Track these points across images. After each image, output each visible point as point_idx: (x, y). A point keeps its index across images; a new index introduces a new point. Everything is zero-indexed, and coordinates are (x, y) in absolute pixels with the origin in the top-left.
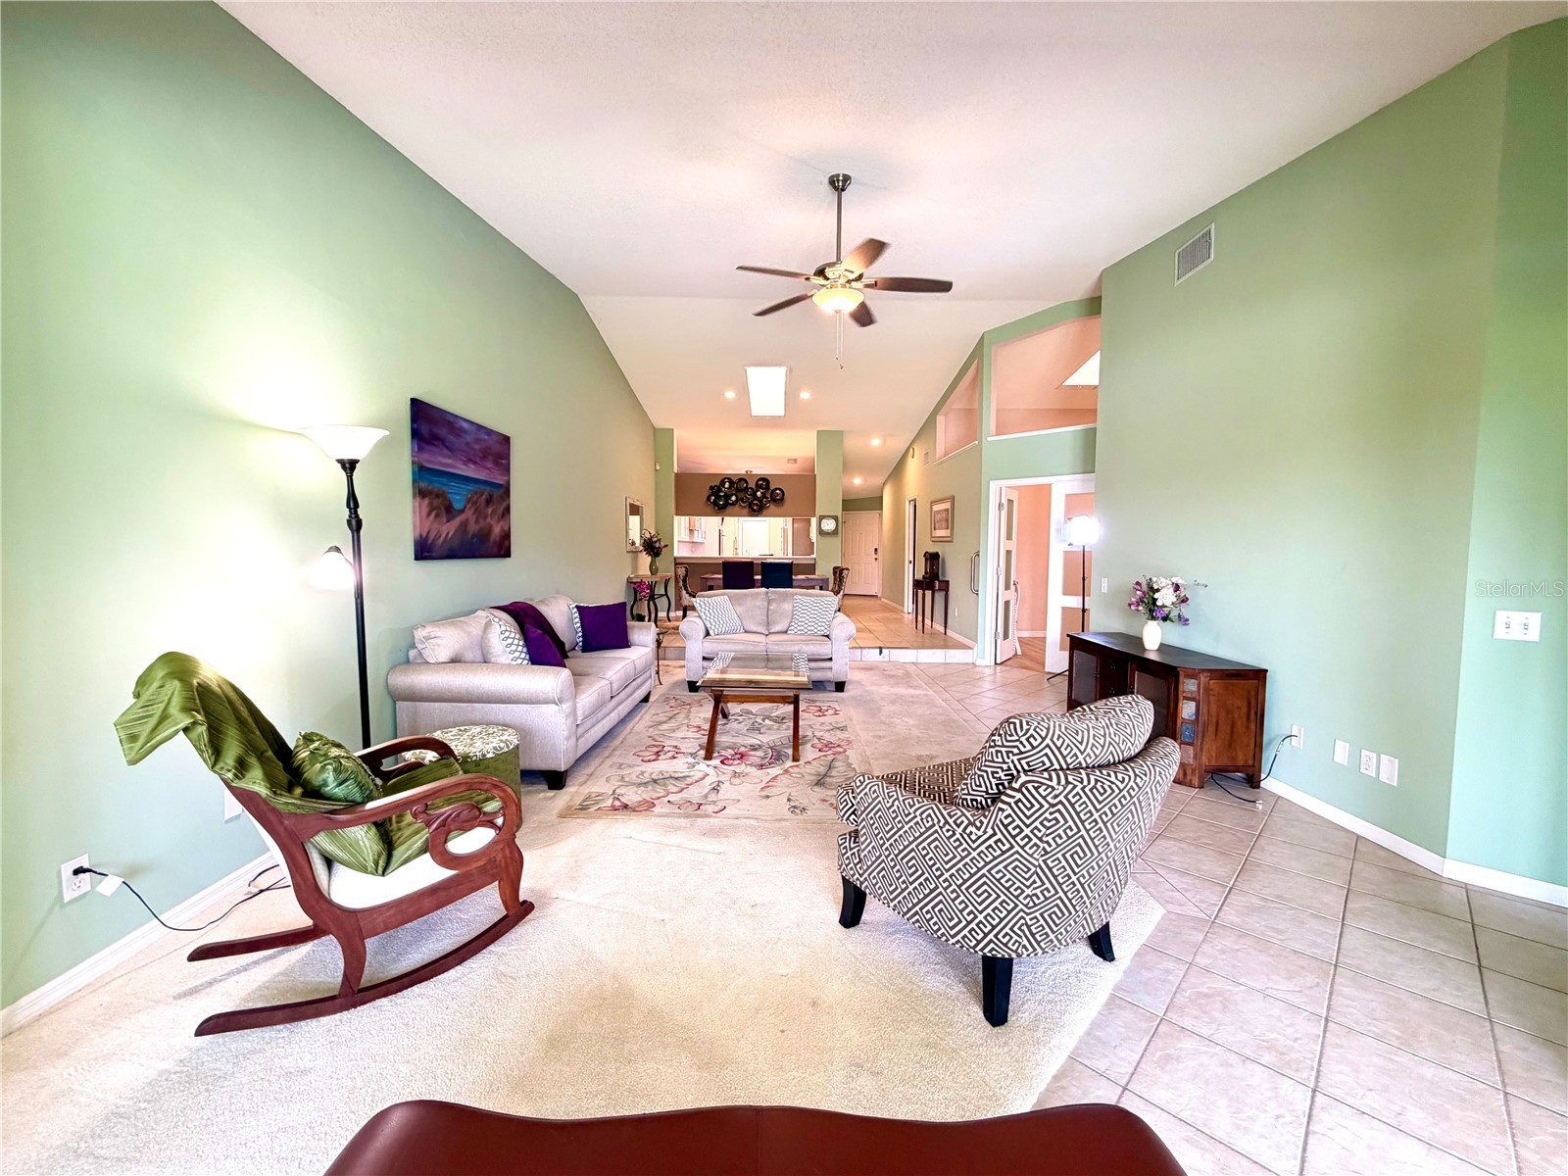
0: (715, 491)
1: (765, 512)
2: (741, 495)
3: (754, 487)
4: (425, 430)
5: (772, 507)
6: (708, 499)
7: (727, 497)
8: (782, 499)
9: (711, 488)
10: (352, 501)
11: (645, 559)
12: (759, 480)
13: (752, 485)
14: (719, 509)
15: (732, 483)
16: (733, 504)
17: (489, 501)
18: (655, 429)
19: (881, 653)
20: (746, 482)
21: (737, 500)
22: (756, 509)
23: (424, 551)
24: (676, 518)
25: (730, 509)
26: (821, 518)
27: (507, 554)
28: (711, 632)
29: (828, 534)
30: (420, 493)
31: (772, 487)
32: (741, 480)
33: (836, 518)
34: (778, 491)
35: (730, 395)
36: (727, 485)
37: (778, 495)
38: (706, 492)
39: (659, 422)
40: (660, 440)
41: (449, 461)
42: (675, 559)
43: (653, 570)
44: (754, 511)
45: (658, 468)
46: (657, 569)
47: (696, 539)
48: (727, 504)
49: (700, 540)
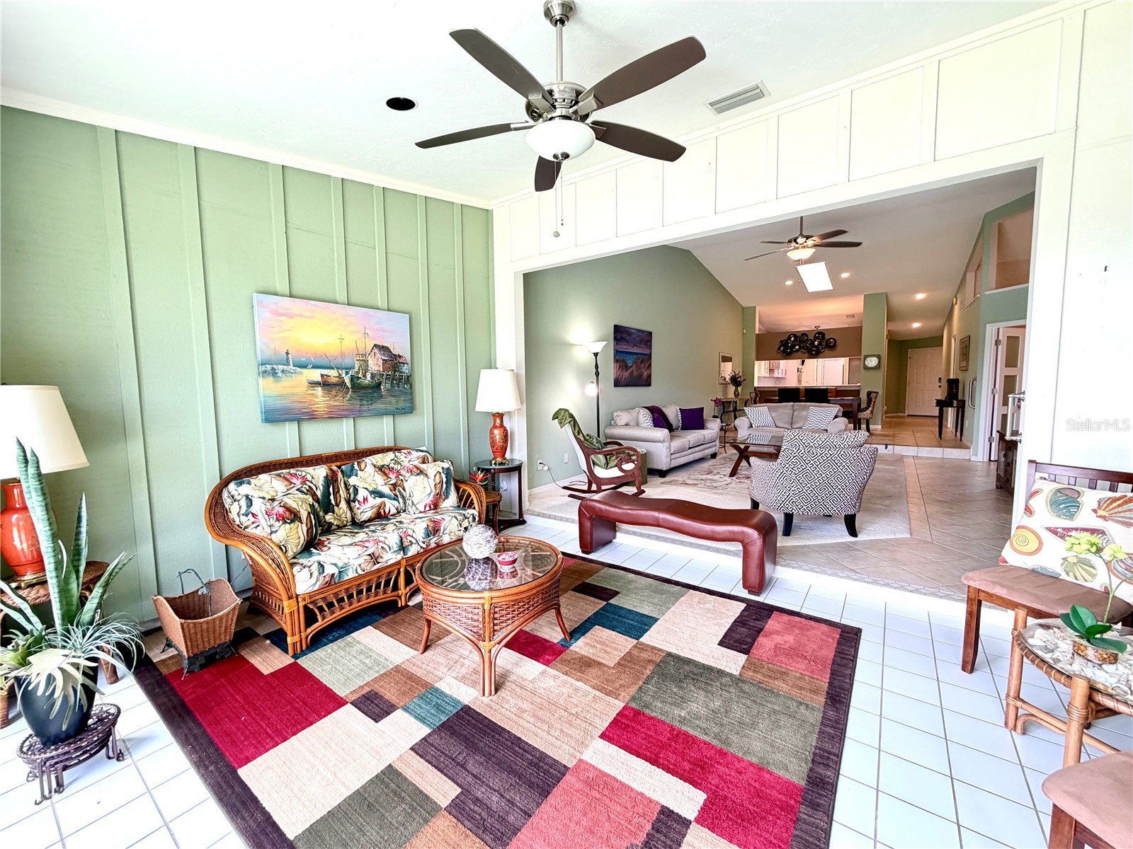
0: (784, 343)
1: (821, 355)
2: (802, 345)
3: (813, 338)
4: (618, 337)
5: (827, 352)
6: (779, 349)
7: (792, 347)
8: (835, 346)
9: (781, 342)
10: (597, 365)
11: (732, 388)
12: (817, 334)
13: (811, 337)
14: (787, 355)
15: (795, 336)
16: (797, 351)
17: (642, 362)
18: (743, 308)
19: (886, 448)
20: (807, 336)
21: (800, 348)
22: (815, 353)
23: (617, 383)
24: (757, 363)
25: (794, 355)
26: (866, 357)
27: (650, 385)
28: (753, 426)
29: (871, 368)
30: (616, 361)
31: (827, 338)
32: (803, 334)
33: (879, 357)
34: (832, 340)
35: (789, 283)
36: (792, 339)
37: (831, 343)
38: (778, 344)
39: (746, 302)
40: (746, 314)
41: (627, 347)
42: (755, 388)
43: (736, 394)
44: (813, 355)
45: (745, 332)
46: (739, 394)
47: (776, 375)
48: (792, 352)
49: (780, 376)
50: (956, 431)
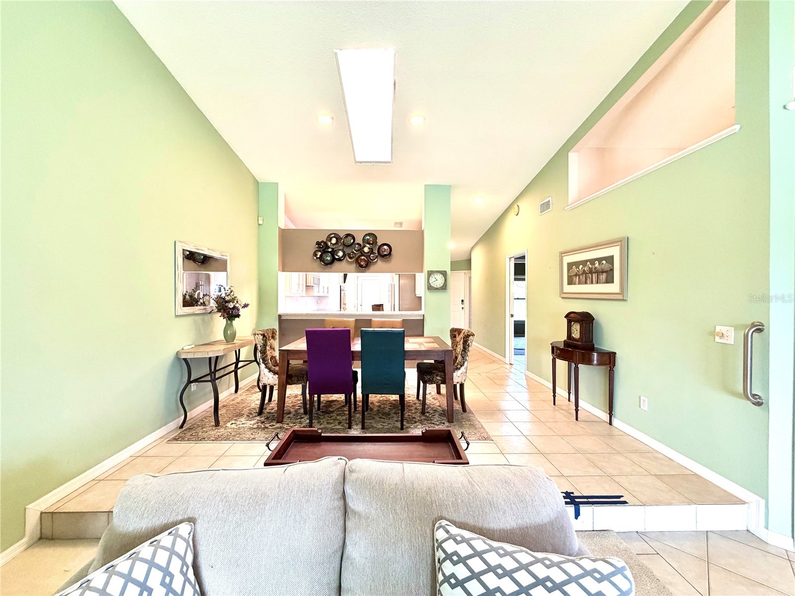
0: (323, 247)
1: (372, 268)
2: (348, 251)
3: (361, 243)
5: (380, 263)
6: (315, 254)
7: (333, 253)
8: (390, 254)
9: (318, 243)
12: (366, 235)
13: (359, 240)
14: (326, 264)
15: (338, 238)
16: (340, 260)
18: (257, 183)
20: (353, 238)
21: (344, 255)
22: (364, 264)
24: (283, 277)
25: (337, 265)
26: (429, 273)
29: (437, 289)
31: (380, 243)
32: (348, 235)
33: (444, 274)
34: (385, 247)
36: (334, 241)
37: (385, 250)
38: (313, 247)
39: (263, 174)
42: (280, 316)
44: (361, 266)
45: (260, 222)
46: (234, 335)
47: (316, 293)
48: (334, 260)
49: (321, 294)
50: (569, 393)
